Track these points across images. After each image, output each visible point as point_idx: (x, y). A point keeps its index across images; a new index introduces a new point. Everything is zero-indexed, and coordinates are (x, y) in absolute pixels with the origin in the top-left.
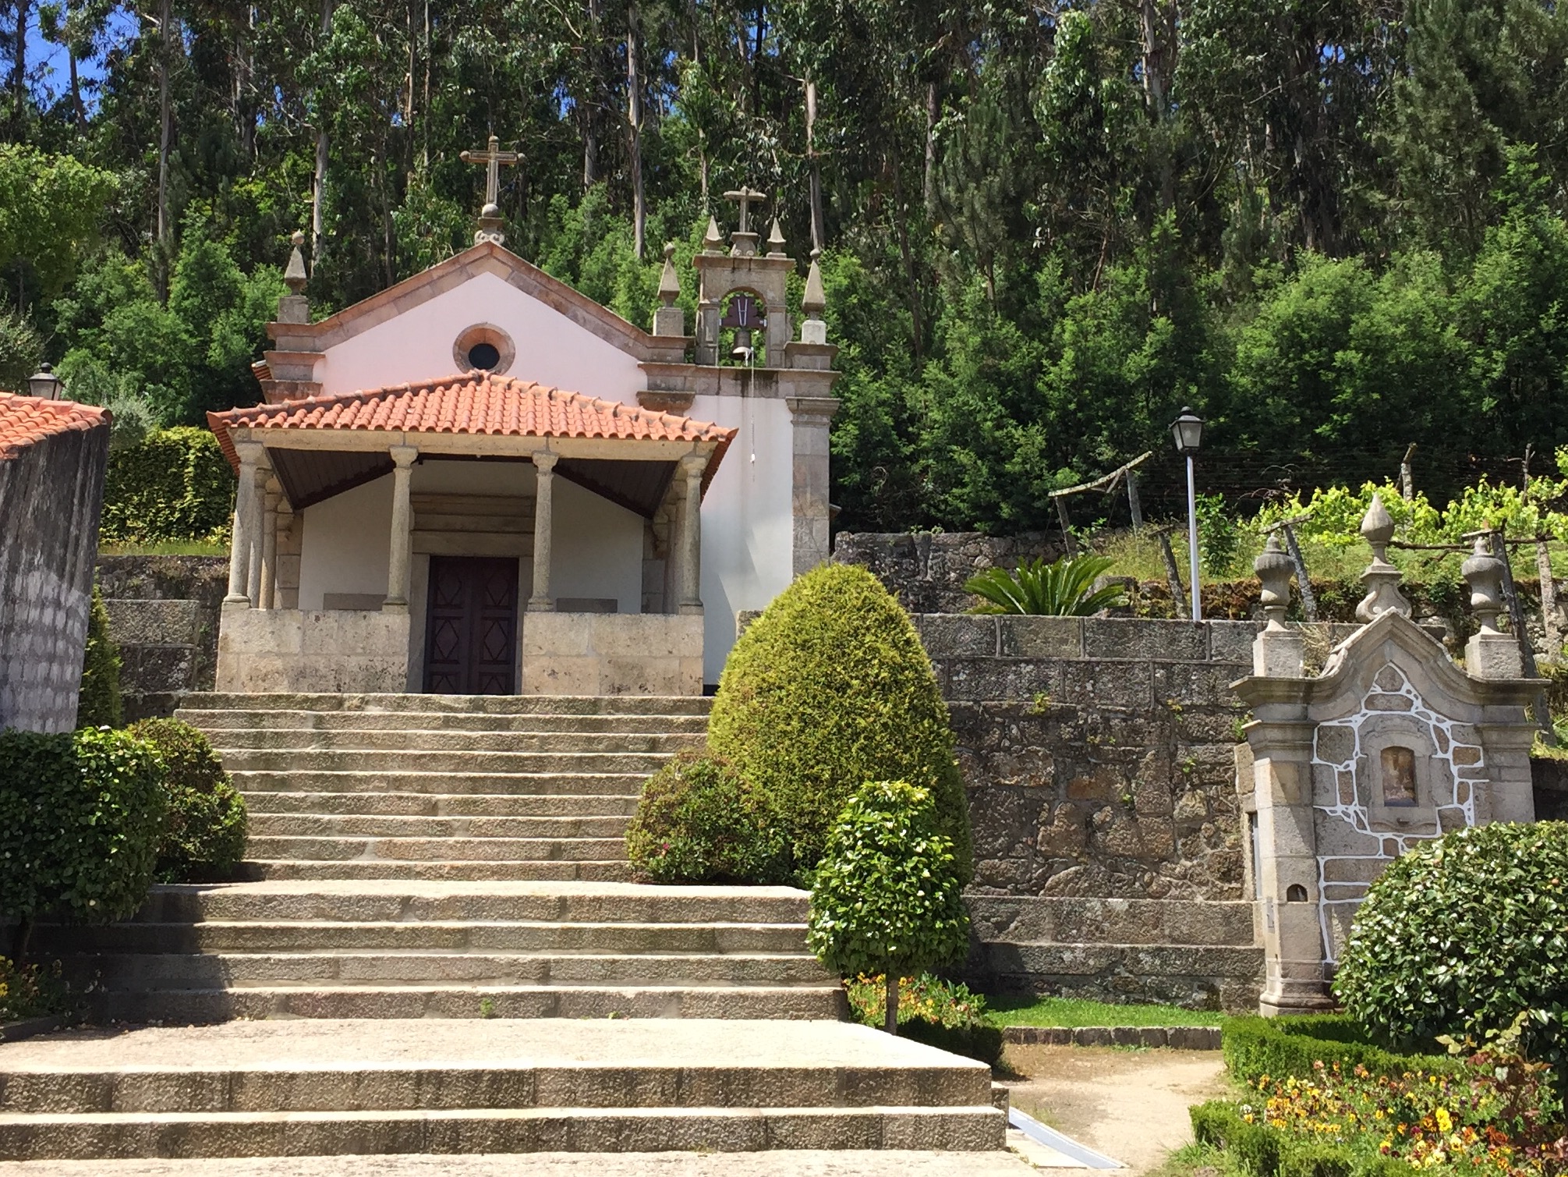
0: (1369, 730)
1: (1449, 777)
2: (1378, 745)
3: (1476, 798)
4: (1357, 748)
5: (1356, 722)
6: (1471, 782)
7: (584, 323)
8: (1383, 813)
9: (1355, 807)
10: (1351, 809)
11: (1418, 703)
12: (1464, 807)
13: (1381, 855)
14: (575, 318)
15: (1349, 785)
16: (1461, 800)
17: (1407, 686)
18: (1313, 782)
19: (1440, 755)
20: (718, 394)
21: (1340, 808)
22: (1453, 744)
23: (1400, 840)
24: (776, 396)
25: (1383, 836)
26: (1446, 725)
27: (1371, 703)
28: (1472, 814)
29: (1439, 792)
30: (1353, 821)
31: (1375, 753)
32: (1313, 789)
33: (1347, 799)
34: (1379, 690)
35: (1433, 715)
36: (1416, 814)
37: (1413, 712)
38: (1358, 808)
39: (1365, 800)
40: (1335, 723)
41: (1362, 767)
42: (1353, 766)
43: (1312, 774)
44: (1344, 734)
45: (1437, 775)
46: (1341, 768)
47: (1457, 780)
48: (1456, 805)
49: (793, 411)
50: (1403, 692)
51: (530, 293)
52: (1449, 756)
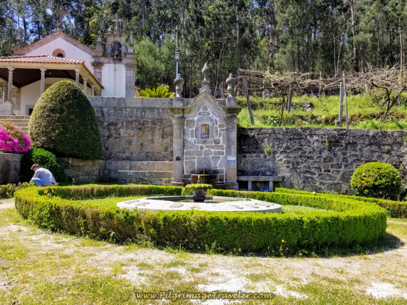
0: (199, 120)
1: (217, 131)
2: (200, 124)
3: (223, 136)
4: (196, 125)
5: (196, 118)
6: (222, 132)
7: (80, 48)
8: (200, 140)
9: (194, 139)
10: (193, 139)
11: (211, 114)
12: (220, 138)
13: (199, 149)
14: (78, 47)
15: (193, 133)
16: (220, 136)
17: (209, 110)
18: (184, 133)
19: (216, 126)
20: (109, 63)
21: (190, 139)
22: (219, 123)
23: (204, 146)
24: (122, 64)
25: (200, 145)
26: (218, 119)
27: (200, 114)
28: (222, 140)
29: (214, 134)
30: (193, 142)
31: (200, 126)
32: (184, 134)
33: (192, 137)
34: (202, 111)
35: (215, 117)
36: (209, 140)
37: (210, 116)
38: (195, 139)
39: (196, 137)
40: (191, 119)
41: (196, 130)
42: (194, 129)
43: (184, 131)
44: (192, 121)
45: (214, 131)
46: (191, 129)
47: (219, 132)
48: (218, 138)
49: (126, 67)
50: (208, 111)
51: (69, 42)
52: (218, 126)
